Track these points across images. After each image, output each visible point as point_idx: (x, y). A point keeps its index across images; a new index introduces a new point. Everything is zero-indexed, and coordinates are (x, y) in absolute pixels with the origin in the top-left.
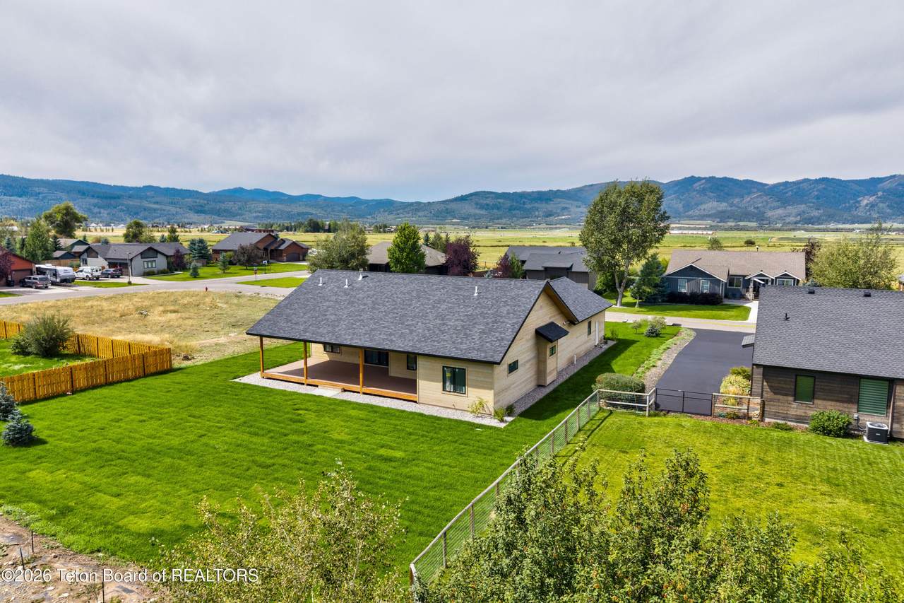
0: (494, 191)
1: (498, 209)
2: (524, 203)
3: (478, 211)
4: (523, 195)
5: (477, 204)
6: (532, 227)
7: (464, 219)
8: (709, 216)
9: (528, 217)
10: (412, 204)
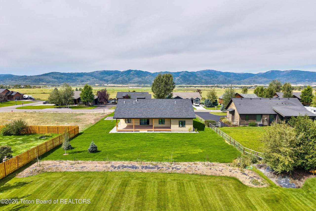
0: (60, 72)
1: (62, 79)
2: (72, 77)
3: (53, 80)
4: (71, 74)
5: (53, 77)
6: (77, 86)
7: (48, 82)
8: (136, 82)
9: (74, 82)
10: (22, 76)
